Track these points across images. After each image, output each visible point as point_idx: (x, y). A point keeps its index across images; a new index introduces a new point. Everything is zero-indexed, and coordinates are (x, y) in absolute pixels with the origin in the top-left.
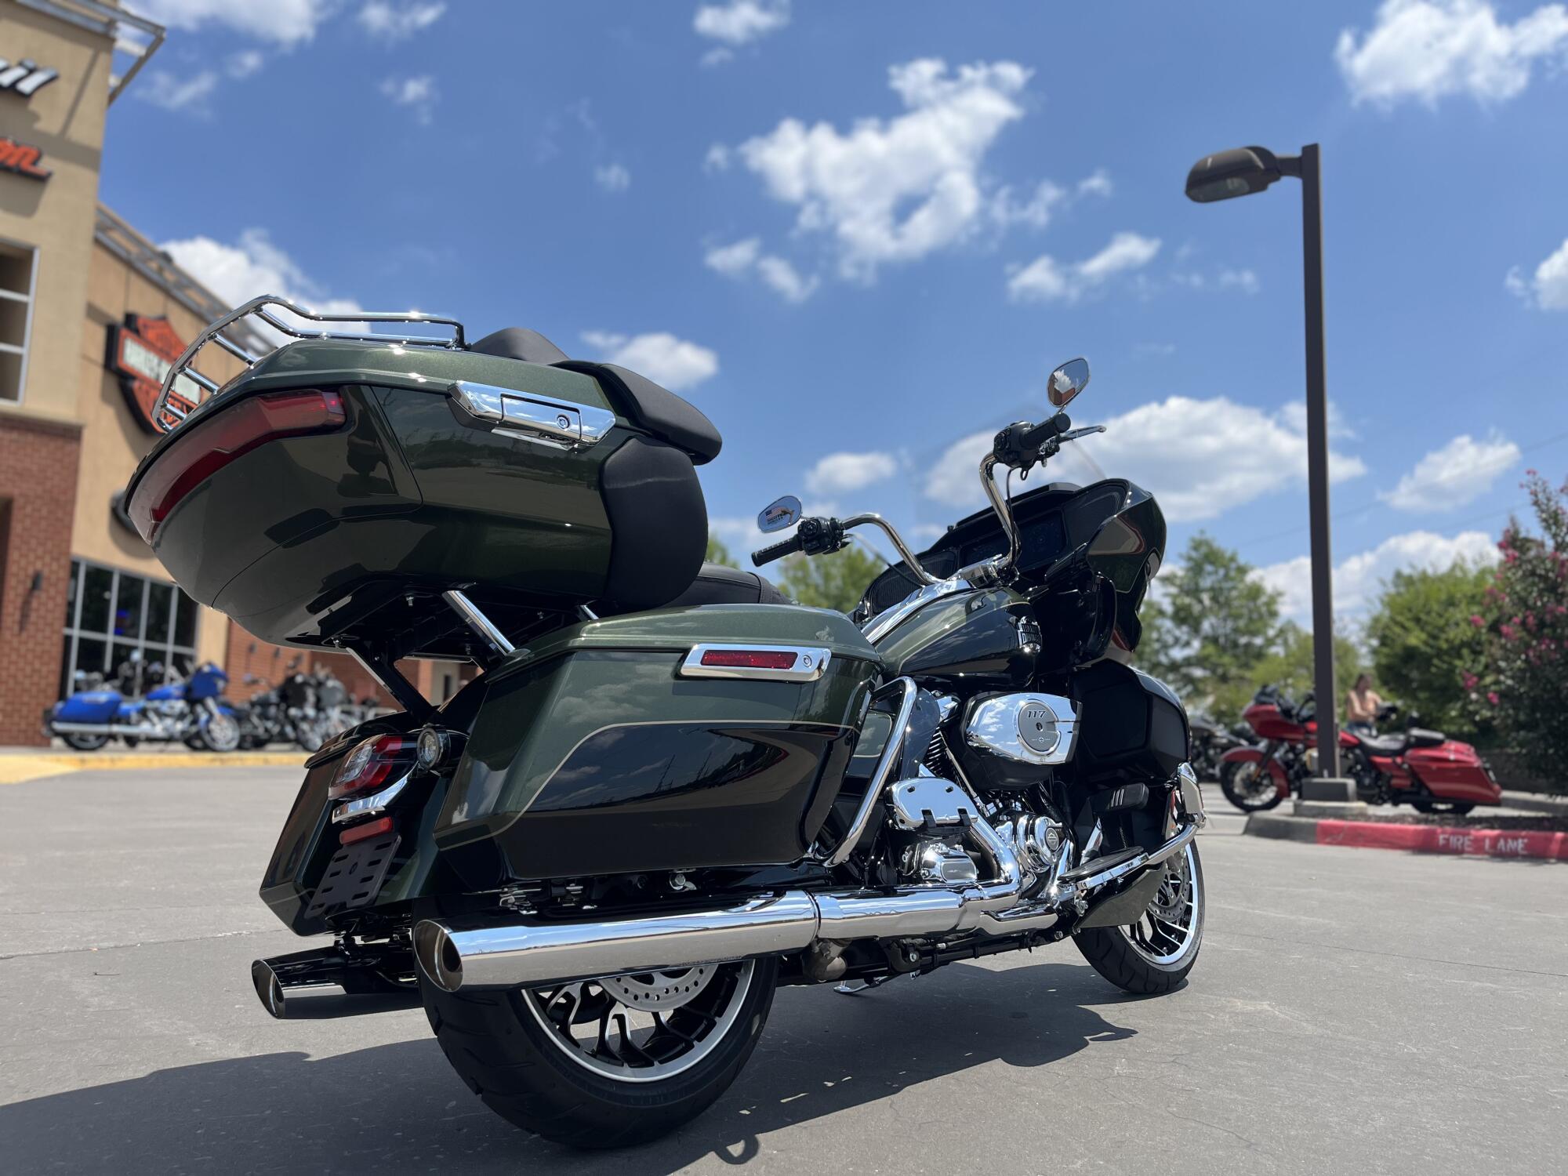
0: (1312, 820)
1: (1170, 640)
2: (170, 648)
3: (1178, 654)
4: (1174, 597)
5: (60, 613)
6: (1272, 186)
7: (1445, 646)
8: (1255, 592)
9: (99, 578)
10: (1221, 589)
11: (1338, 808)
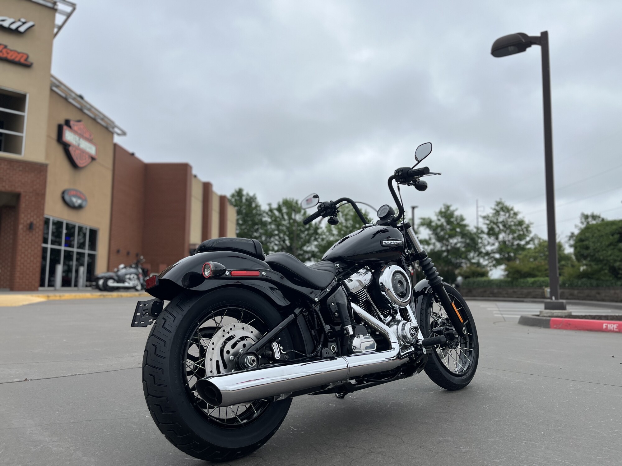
0: (549, 318)
1: (486, 243)
2: (87, 251)
3: (489, 248)
4: (488, 225)
5: (41, 238)
6: (528, 49)
8: (521, 223)
9: (58, 225)
10: (507, 221)
11: (559, 312)
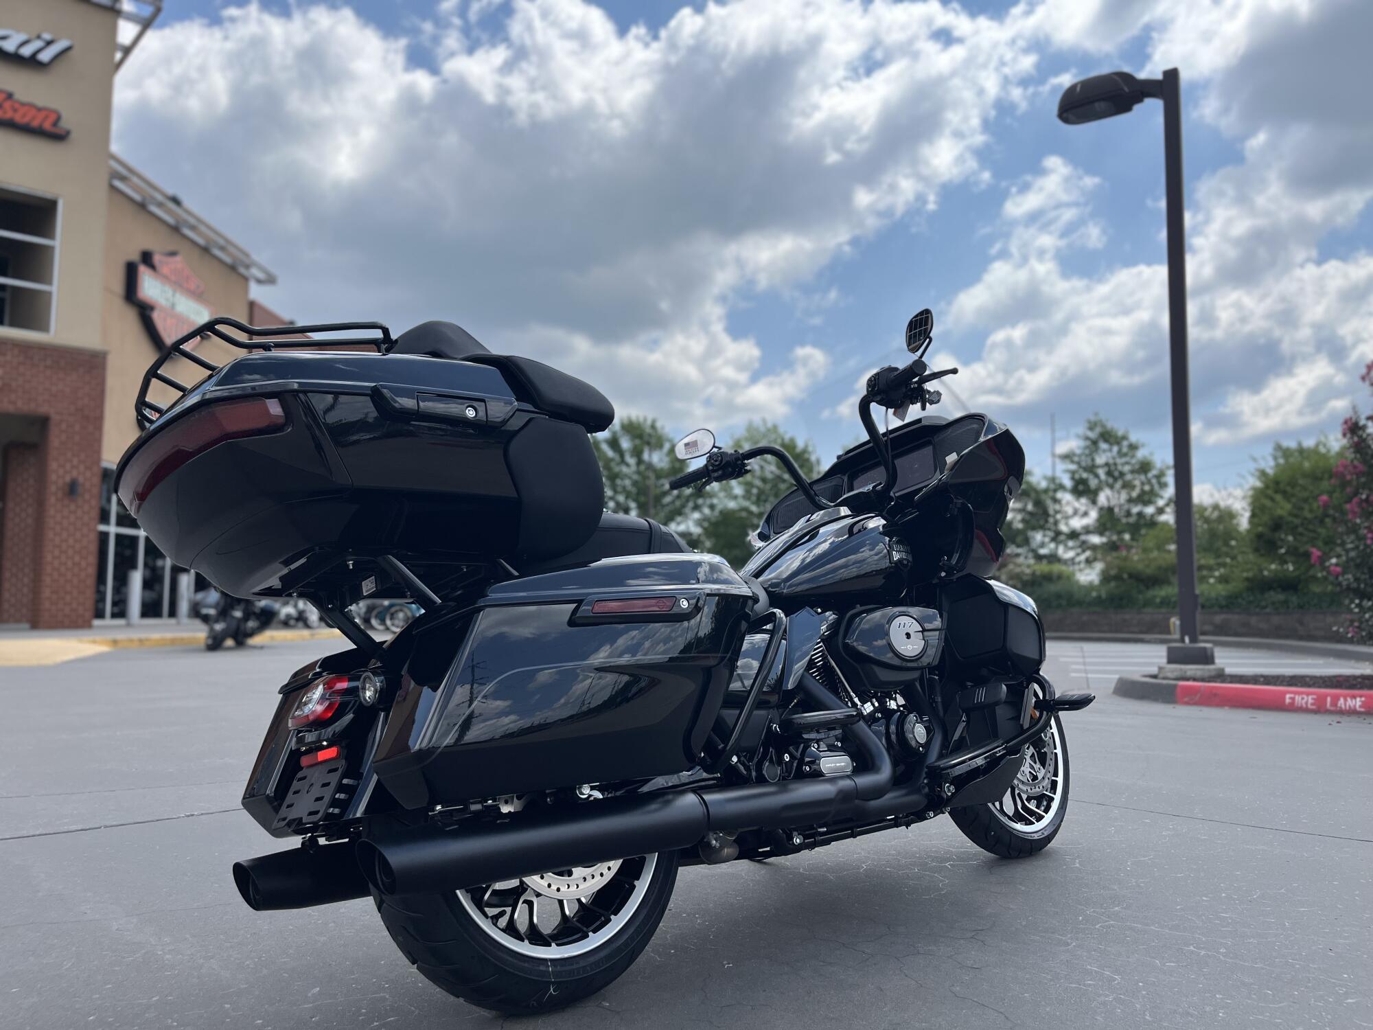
0: (1174, 683)
1: (1070, 511)
3: (1077, 523)
4: (1073, 473)
5: (95, 513)
6: (1137, 107)
7: (1309, 515)
8: (1145, 467)
10: (1115, 464)
11: (1197, 669)
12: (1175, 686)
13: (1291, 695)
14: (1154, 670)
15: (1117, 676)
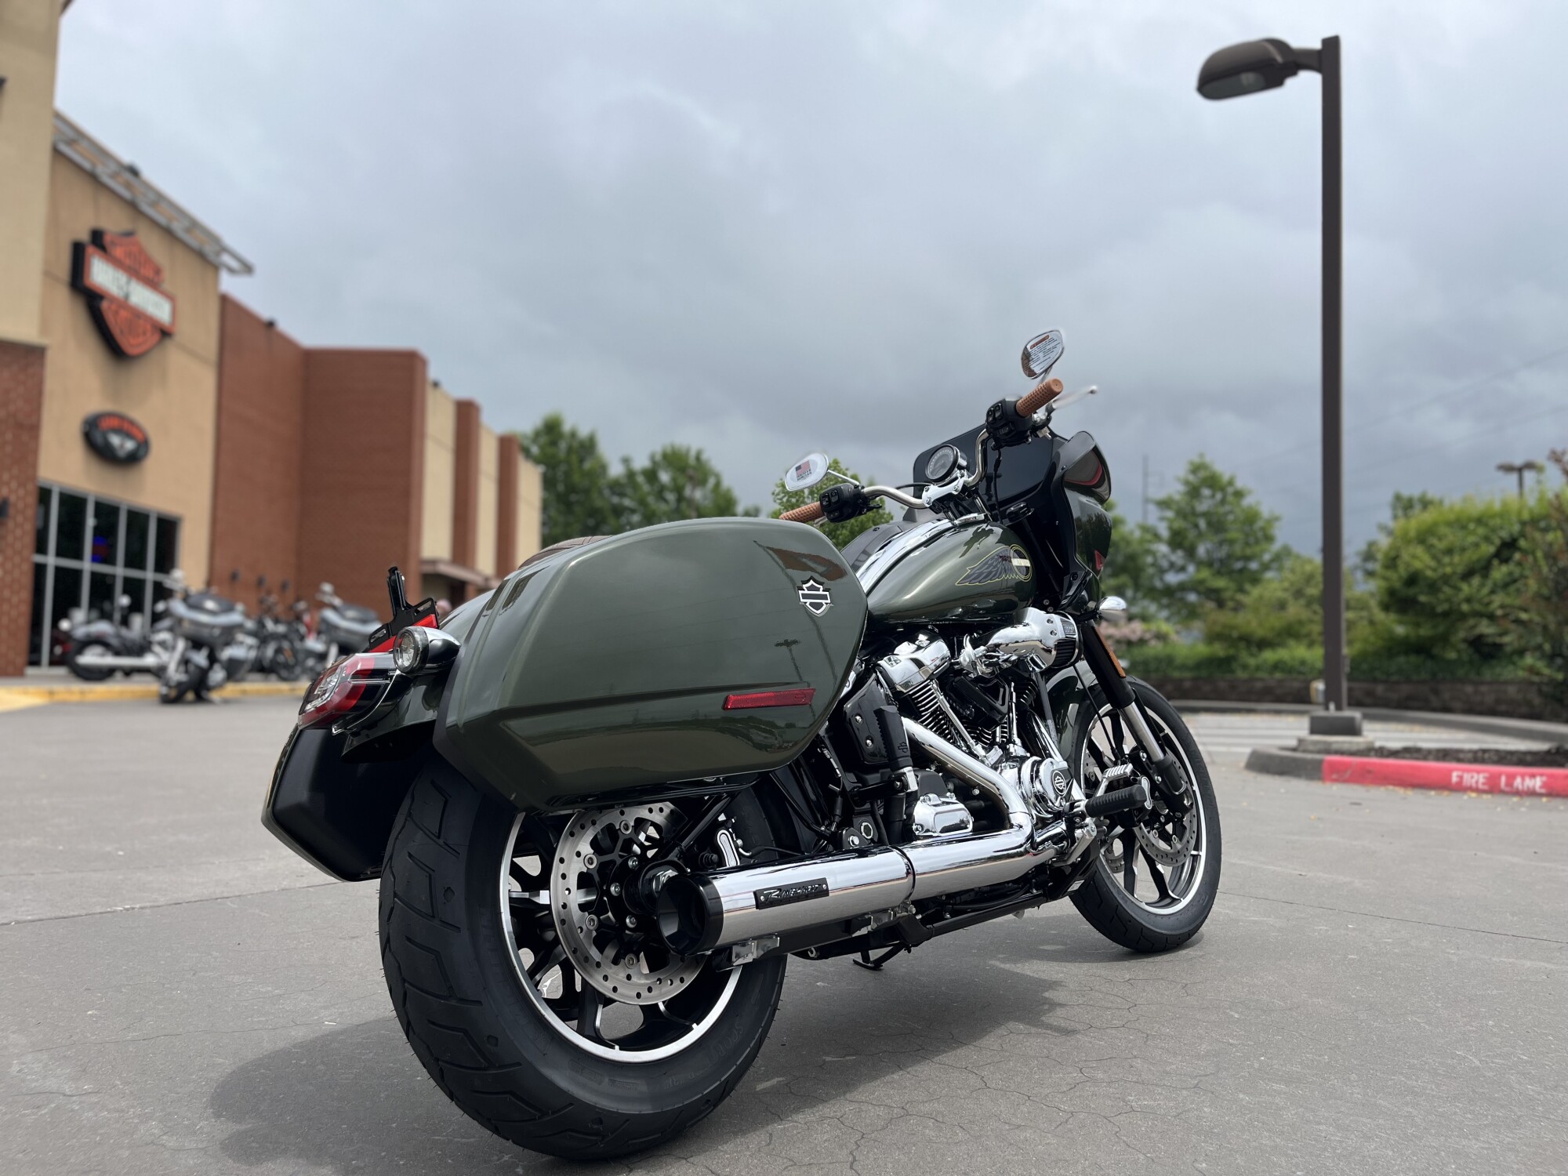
0: (1318, 757)
1: (1165, 564)
2: (149, 575)
3: (1172, 578)
5: (29, 540)
6: (1290, 82)
7: (1448, 570)
8: (1251, 518)
9: (73, 505)
10: (1218, 513)
11: (1344, 742)
12: (1320, 762)
13: (1457, 772)
14: (1293, 743)
15: (1248, 750)
